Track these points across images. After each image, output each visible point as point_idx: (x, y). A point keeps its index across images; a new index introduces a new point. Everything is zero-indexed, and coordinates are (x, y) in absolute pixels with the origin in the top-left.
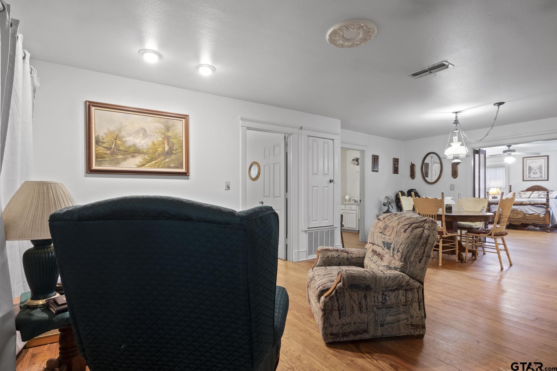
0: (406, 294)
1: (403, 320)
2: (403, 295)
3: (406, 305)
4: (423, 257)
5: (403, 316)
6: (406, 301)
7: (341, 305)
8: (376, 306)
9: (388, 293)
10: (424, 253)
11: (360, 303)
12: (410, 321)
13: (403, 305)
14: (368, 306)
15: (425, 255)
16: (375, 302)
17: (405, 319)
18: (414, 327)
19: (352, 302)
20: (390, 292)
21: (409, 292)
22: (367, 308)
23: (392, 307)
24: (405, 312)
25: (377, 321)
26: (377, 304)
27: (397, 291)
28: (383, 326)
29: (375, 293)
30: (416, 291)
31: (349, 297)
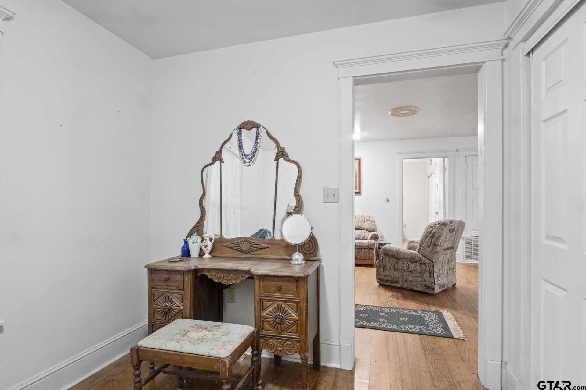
0: (421, 266)
1: (419, 281)
2: (419, 266)
3: (421, 273)
4: (430, 245)
5: (419, 279)
6: (421, 270)
7: (384, 265)
8: (403, 269)
9: (410, 263)
10: (431, 242)
11: (394, 266)
12: (424, 283)
13: (419, 272)
14: (398, 268)
15: (432, 244)
16: (402, 267)
17: (420, 281)
18: (426, 287)
19: (390, 264)
20: (411, 263)
21: (423, 265)
22: (398, 270)
23: (412, 272)
24: (420, 277)
25: (403, 278)
26: (403, 268)
27: (415, 263)
28: (407, 282)
29: (402, 261)
30: (427, 266)
31: (388, 261)
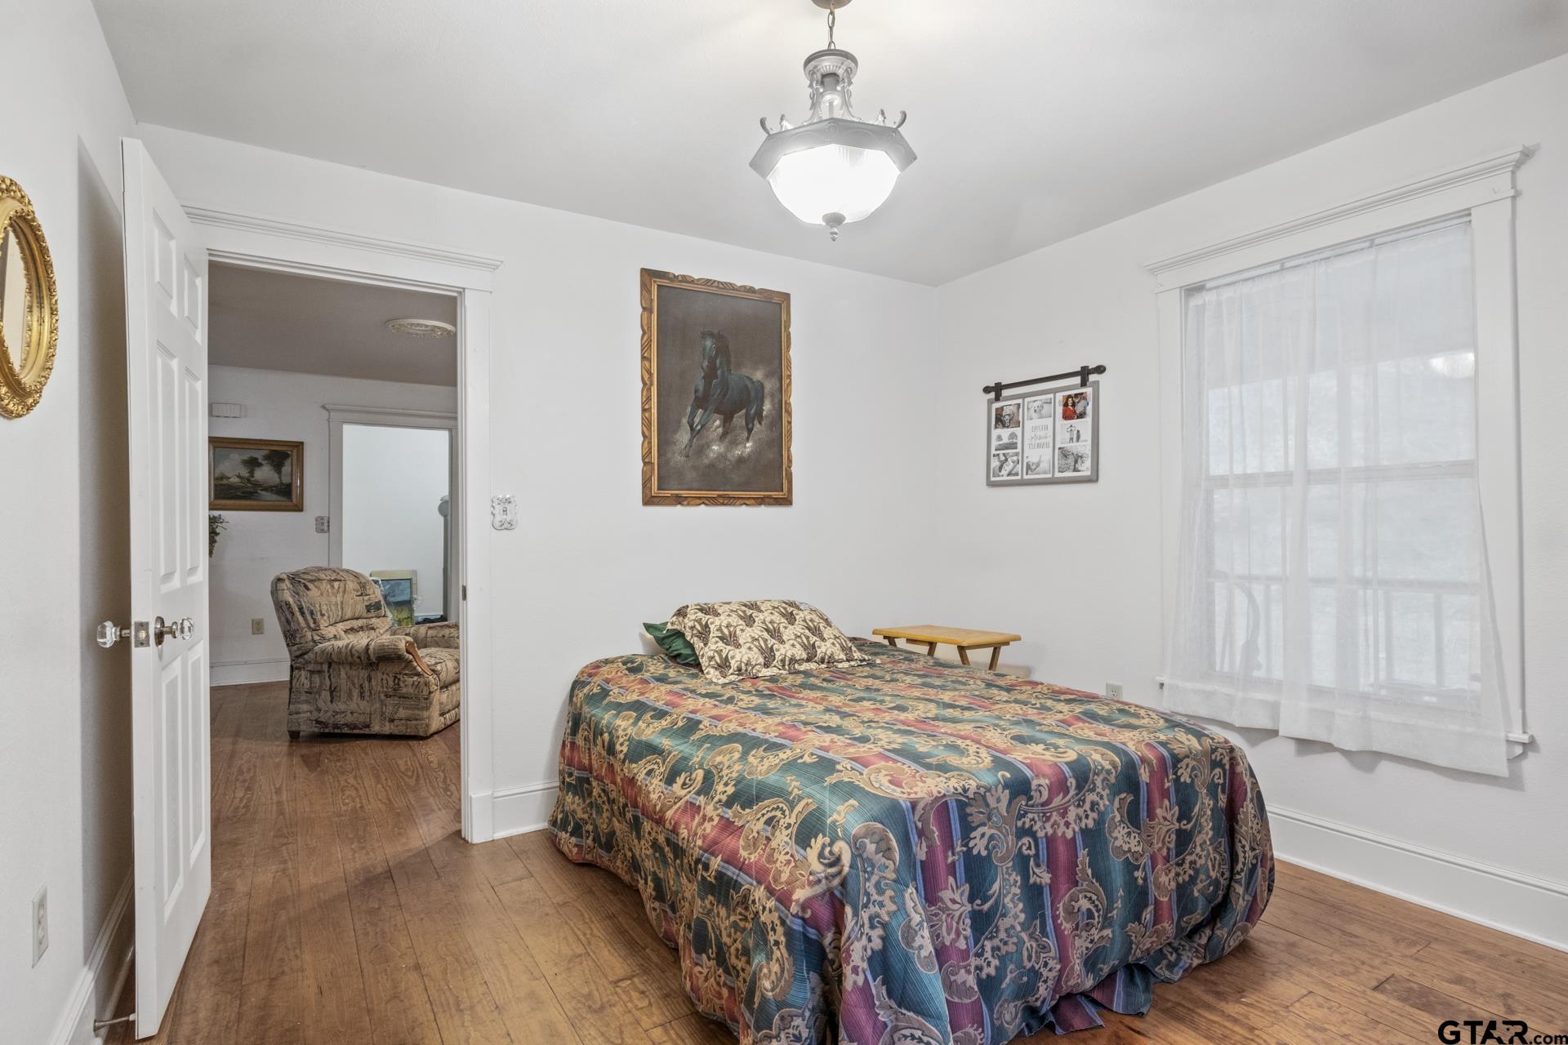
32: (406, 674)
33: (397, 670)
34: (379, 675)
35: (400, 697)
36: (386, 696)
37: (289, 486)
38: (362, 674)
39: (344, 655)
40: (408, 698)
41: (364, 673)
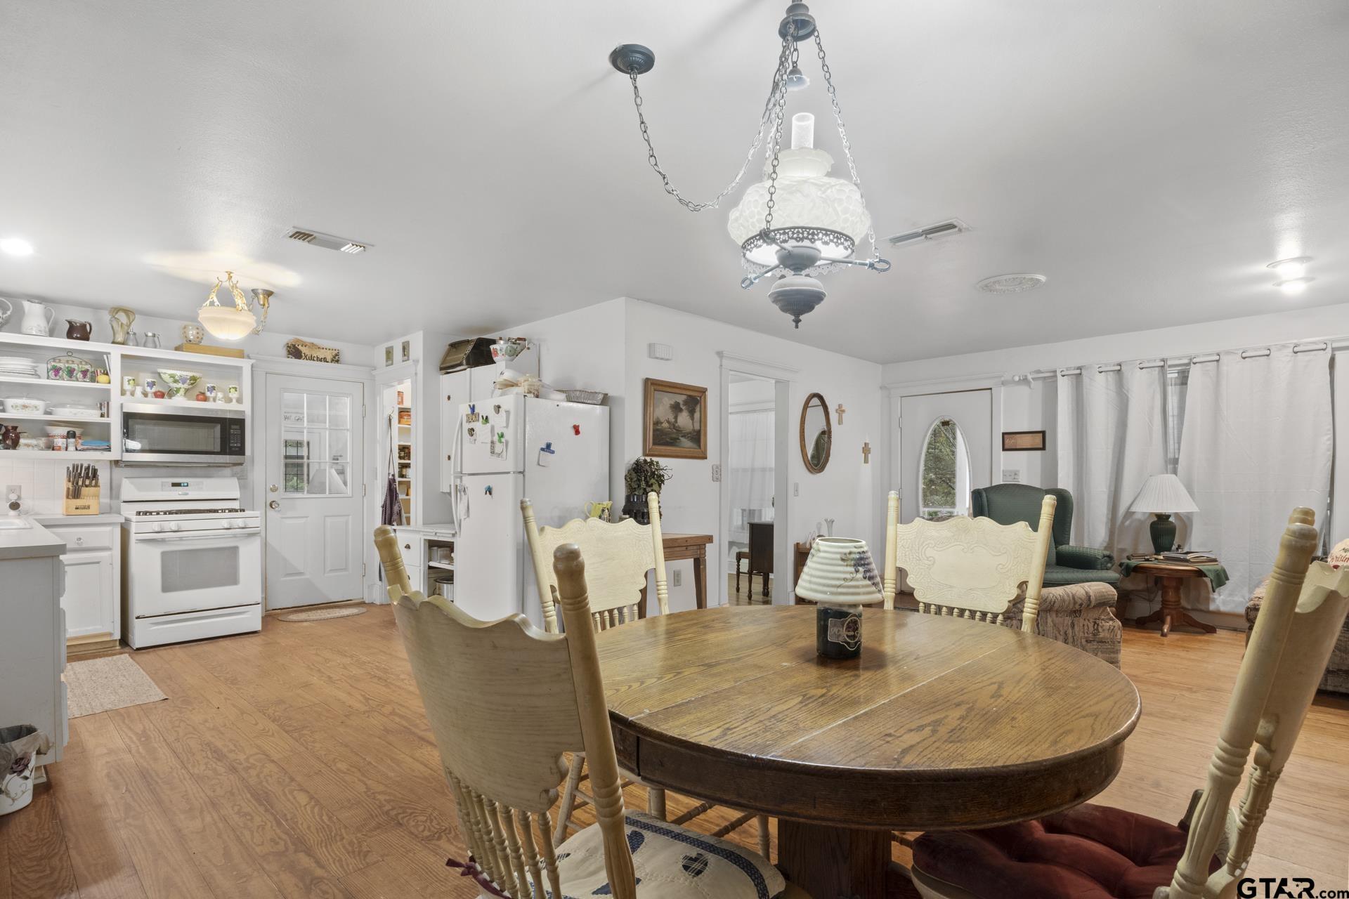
32: (1103, 620)
33: (1096, 616)
34: (1082, 620)
35: (1098, 642)
36: (1087, 641)
37: (699, 432)
38: (1066, 622)
39: (1067, 603)
40: (1105, 642)
41: (1068, 620)
